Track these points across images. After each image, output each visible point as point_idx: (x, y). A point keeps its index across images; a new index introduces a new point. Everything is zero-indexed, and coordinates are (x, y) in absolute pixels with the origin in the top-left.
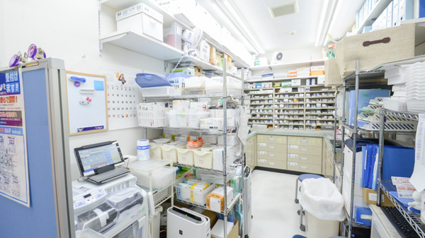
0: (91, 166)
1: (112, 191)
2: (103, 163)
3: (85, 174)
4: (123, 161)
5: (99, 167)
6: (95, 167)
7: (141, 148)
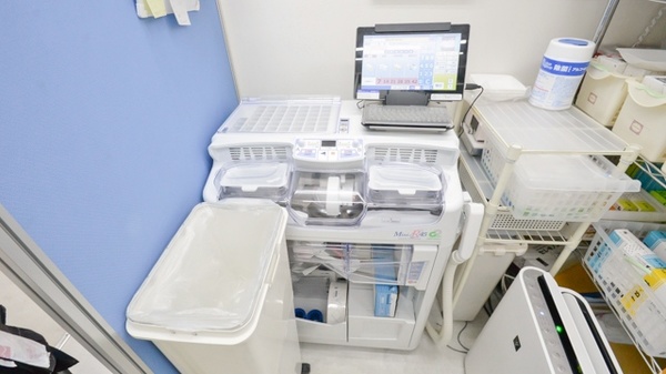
0: (379, 81)
1: (388, 156)
2: (407, 81)
3: (361, 95)
4: (459, 90)
5: (394, 87)
6: (384, 86)
7: (552, 66)
